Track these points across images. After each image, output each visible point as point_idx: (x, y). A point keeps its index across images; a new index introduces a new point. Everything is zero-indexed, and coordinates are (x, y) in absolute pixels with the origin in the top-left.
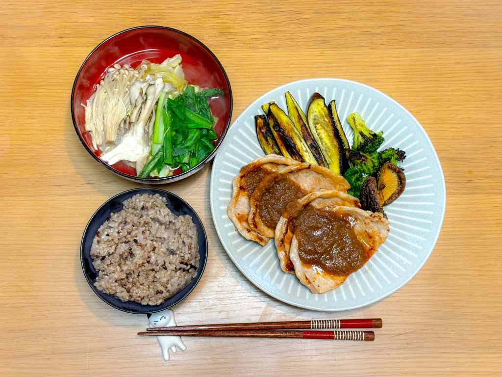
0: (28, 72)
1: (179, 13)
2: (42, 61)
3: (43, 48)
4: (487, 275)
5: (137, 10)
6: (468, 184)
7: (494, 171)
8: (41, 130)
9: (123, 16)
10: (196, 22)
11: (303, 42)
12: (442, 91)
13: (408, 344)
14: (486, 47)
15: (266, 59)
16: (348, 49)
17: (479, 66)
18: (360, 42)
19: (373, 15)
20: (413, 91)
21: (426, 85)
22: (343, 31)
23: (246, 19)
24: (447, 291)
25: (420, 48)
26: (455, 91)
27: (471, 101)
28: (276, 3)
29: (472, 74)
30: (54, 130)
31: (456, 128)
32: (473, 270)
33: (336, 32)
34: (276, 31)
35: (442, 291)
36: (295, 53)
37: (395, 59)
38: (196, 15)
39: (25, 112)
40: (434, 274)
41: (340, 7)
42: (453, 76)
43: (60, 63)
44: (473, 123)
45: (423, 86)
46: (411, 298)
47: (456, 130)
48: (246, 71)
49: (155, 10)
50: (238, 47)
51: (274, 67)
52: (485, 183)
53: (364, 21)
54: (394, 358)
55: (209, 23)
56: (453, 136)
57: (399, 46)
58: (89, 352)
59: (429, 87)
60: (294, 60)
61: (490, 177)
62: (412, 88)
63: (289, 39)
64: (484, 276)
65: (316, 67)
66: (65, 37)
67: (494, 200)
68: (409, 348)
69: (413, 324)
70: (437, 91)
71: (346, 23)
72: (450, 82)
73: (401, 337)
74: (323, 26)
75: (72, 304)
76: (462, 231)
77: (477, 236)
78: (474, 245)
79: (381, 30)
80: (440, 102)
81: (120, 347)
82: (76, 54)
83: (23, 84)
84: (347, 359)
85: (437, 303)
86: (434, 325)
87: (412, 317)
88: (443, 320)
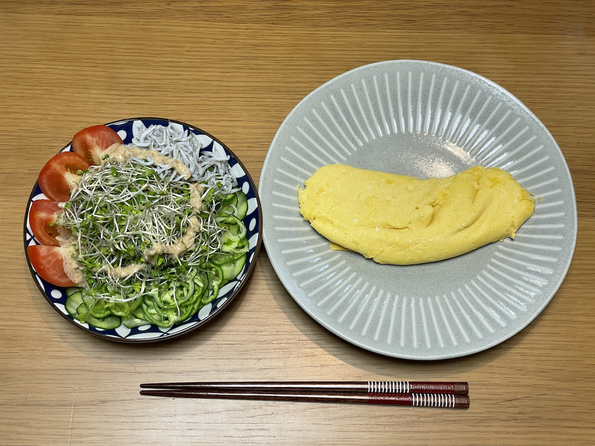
0: (24, 44)
2: (43, 31)
3: (46, 16)
8: (33, 114)
11: (382, 20)
12: (563, 87)
13: (520, 413)
15: (333, 40)
16: (439, 31)
18: (456, 23)
21: (542, 80)
22: (435, 10)
24: (575, 344)
26: (579, 88)
30: (50, 114)
31: (582, 133)
33: (425, 10)
34: (347, 7)
35: (567, 343)
36: (371, 33)
37: (500, 45)
39: (15, 91)
40: (556, 320)
42: (577, 69)
45: (537, 80)
46: (523, 351)
47: (582, 135)
48: (306, 52)
50: (297, 24)
51: (343, 49)
54: (500, 432)
56: (578, 143)
57: (508, 31)
58: (74, 406)
59: (545, 81)
60: (368, 42)
62: (523, 82)
63: (363, 17)
65: (398, 52)
66: (75, 4)
68: (522, 420)
69: (528, 386)
70: (557, 87)
72: (573, 77)
73: (509, 404)
75: (55, 340)
79: (483, 10)
80: (560, 101)
81: (118, 401)
82: (87, 24)
83: (16, 57)
84: (435, 432)
85: (561, 359)
86: (557, 389)
87: (525, 377)
88: (568, 383)
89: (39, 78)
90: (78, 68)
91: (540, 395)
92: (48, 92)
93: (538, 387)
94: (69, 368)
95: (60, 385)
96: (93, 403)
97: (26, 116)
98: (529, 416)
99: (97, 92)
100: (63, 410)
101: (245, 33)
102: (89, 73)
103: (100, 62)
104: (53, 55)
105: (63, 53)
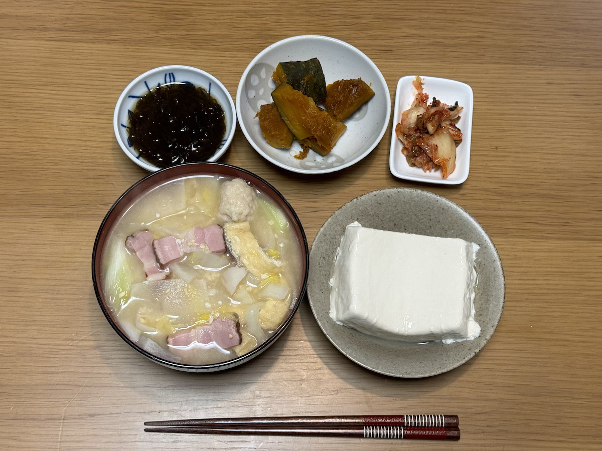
1: (208, 10)
2: (35, 57)
3: (37, 42)
4: (591, 342)
5: (157, 4)
6: (567, 228)
7: (597, 212)
8: (25, 137)
9: (141, 11)
10: (229, 21)
12: (531, 115)
13: (488, 426)
14: (585, 67)
16: (415, 61)
17: (576, 88)
18: (430, 53)
19: (447, 24)
20: (495, 113)
21: (511, 107)
22: (410, 40)
23: (291, 21)
24: (539, 360)
25: (504, 64)
26: (547, 116)
27: (566, 128)
28: (328, 5)
29: (566, 97)
30: (42, 138)
31: (549, 159)
32: (572, 335)
33: (401, 41)
35: (534, 360)
38: (229, 14)
41: (406, 13)
42: (545, 98)
43: (58, 60)
44: (570, 154)
45: (508, 108)
47: (549, 161)
49: (180, 5)
52: (587, 226)
53: (435, 30)
55: (245, 23)
56: (545, 169)
57: (479, 61)
58: (64, 420)
59: (514, 109)
61: (592, 219)
62: (493, 110)
64: (588, 342)
66: (67, 31)
67: (597, 248)
68: (490, 432)
69: (496, 400)
70: (525, 115)
71: (414, 32)
73: (478, 417)
74: (384, 33)
75: (45, 355)
76: (558, 285)
77: (577, 292)
78: (574, 303)
79: (456, 41)
80: (529, 128)
81: (106, 414)
82: (77, 51)
85: (527, 374)
86: (523, 403)
87: (493, 391)
88: (534, 398)
89: (32, 103)
90: (69, 93)
91: (507, 409)
92: (40, 116)
93: (505, 402)
94: (59, 383)
95: (50, 400)
96: (81, 417)
97: (18, 139)
98: (497, 429)
99: (87, 116)
100: (52, 423)
101: (230, 61)
102: (80, 98)
103: (90, 87)
104: (45, 80)
105: (55, 78)
